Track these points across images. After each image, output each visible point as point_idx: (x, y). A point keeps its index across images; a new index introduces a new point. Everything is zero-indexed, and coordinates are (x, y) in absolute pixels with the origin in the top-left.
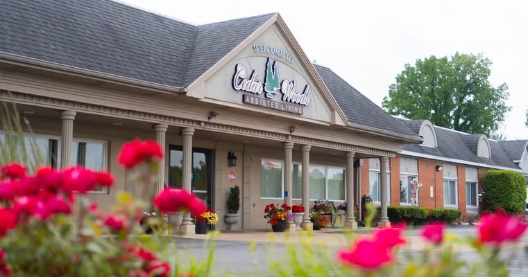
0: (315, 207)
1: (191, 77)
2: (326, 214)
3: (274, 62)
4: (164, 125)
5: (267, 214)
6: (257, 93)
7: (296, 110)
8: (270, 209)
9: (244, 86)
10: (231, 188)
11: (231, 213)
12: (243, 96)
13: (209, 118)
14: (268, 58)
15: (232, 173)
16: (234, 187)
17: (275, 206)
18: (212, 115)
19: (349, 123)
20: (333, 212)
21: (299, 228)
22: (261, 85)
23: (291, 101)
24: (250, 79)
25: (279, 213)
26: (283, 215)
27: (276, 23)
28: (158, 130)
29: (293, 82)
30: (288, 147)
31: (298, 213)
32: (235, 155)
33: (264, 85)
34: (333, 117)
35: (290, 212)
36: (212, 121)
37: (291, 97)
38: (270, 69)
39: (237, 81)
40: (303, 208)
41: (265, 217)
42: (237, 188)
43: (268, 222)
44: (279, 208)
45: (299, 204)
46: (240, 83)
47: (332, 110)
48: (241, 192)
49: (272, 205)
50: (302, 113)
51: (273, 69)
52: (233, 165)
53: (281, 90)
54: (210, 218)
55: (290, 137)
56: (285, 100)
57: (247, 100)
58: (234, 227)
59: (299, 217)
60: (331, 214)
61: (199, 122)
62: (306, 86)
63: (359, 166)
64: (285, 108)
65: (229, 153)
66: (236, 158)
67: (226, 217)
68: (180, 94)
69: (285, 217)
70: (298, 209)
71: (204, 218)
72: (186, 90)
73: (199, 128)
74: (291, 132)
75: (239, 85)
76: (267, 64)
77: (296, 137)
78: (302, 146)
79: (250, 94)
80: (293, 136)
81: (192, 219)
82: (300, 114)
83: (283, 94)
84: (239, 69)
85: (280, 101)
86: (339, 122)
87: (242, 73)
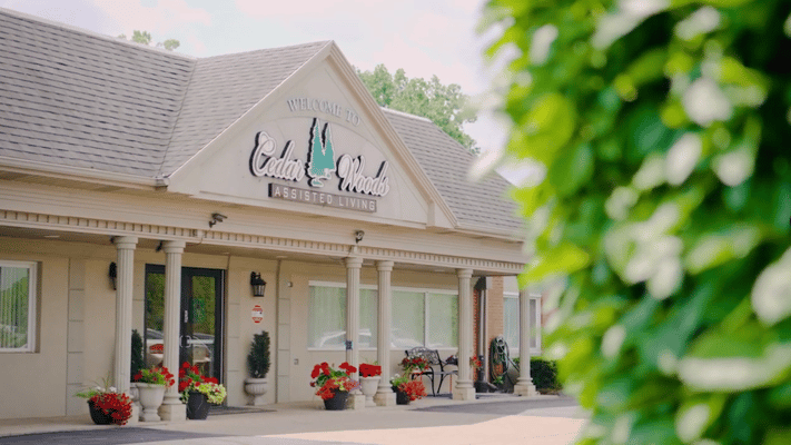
0: (405, 362)
1: (178, 158)
2: (423, 373)
3: (326, 125)
4: (131, 239)
5: (316, 379)
6: (295, 180)
7: (365, 205)
8: (321, 371)
9: (271, 169)
10: (256, 336)
11: (255, 376)
12: (270, 185)
13: (211, 224)
14: (315, 120)
15: (257, 308)
16: (260, 333)
17: (330, 365)
18: (216, 218)
19: (459, 224)
20: (437, 369)
21: (371, 402)
22: (303, 167)
23: (354, 190)
24: (282, 157)
25: (336, 379)
26: (341, 383)
27: (329, 59)
28: (121, 246)
29: (359, 158)
30: (354, 266)
31: (369, 378)
32: (262, 277)
33: (307, 166)
34: (431, 215)
35: (356, 376)
36: (214, 228)
37: (355, 184)
38: (318, 136)
39: (258, 160)
40: (379, 368)
41: (312, 385)
42: (265, 335)
43: (318, 394)
44: (337, 369)
45: (371, 361)
46: (264, 164)
47: (430, 202)
48: (272, 341)
49: (324, 365)
50: (375, 211)
51: (324, 137)
52: (258, 295)
53: (337, 173)
54: (212, 393)
55: (355, 249)
56: (344, 188)
57: (277, 192)
58: (259, 402)
59: (372, 383)
60: (432, 373)
61: (193, 232)
62: (383, 163)
63: (485, 288)
64: (344, 202)
65: (253, 275)
66: (264, 284)
67: (246, 384)
68: (157, 188)
69: (345, 385)
70: (369, 370)
71: (200, 393)
72: (166, 182)
73: (193, 240)
74: (357, 240)
75: (262, 167)
76: (312, 129)
77: (367, 248)
78: (376, 263)
79: (283, 183)
80: (360, 248)
81: (181, 395)
82: (371, 212)
83: (342, 180)
84: (261, 140)
85: (337, 192)
86: (441, 221)
87: (267, 147)
